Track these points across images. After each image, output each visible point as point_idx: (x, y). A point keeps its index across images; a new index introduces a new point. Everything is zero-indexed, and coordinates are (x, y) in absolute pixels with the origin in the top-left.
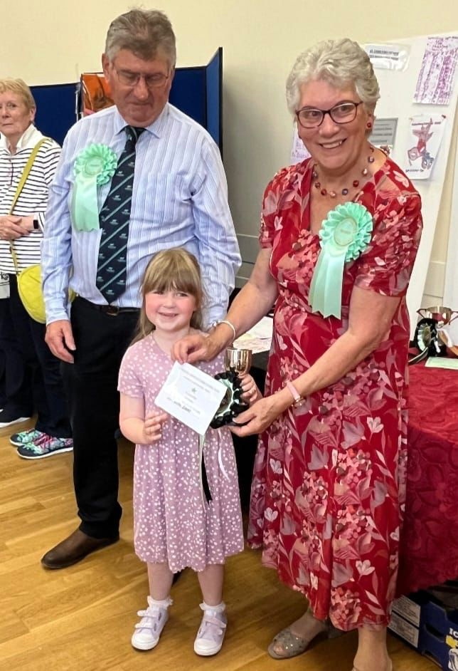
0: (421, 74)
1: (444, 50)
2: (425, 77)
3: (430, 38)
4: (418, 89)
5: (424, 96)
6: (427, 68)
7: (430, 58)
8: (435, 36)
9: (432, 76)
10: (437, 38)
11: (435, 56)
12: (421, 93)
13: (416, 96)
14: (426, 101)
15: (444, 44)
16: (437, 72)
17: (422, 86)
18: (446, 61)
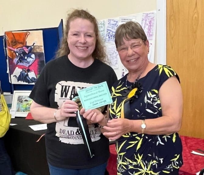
1: (149, 18)
6: (143, 25)
7: (144, 21)
8: (145, 13)
9: (145, 28)
10: (146, 14)
11: (146, 20)
15: (149, 16)
16: (147, 27)
18: (150, 22)
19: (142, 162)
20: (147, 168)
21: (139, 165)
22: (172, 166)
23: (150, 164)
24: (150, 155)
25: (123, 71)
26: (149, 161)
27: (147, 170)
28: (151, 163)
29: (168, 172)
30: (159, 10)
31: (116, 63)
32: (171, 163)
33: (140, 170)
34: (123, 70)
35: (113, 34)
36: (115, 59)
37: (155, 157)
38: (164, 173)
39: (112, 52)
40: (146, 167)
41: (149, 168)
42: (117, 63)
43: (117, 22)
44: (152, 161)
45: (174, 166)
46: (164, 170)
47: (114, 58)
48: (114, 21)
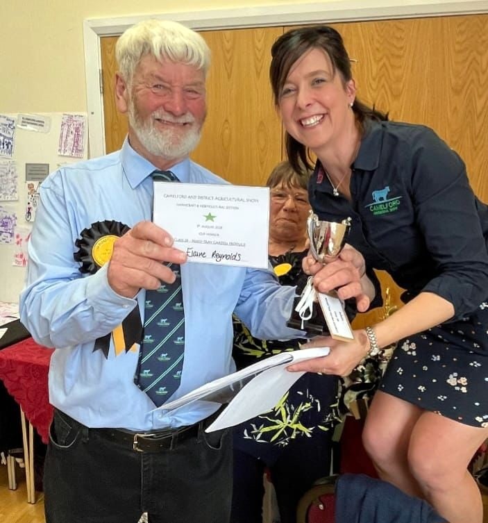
0: (61, 137)
1: (75, 123)
2: (64, 139)
3: (64, 115)
4: (61, 146)
5: (65, 151)
6: (65, 133)
7: (66, 127)
8: (67, 113)
9: (69, 139)
10: (69, 115)
11: (69, 126)
12: (63, 149)
13: (60, 150)
14: (66, 154)
15: (74, 119)
16: (72, 136)
17: (63, 144)
18: (77, 130)
19: (285, 407)
20: (291, 419)
21: (277, 413)
22: (332, 418)
23: (299, 411)
24: (301, 393)
25: (28, 206)
26: (297, 406)
27: (289, 423)
28: (301, 408)
29: (326, 429)
30: (93, 113)
31: (14, 191)
32: (332, 412)
33: (278, 421)
34: (29, 203)
35: (5, 140)
36: (13, 184)
37: (309, 397)
38: (321, 430)
39: (6, 171)
40: (289, 416)
41: (295, 417)
42: (16, 190)
43: (13, 121)
44: (304, 404)
45: (336, 418)
46: (322, 425)
47: (10, 181)
48: (7, 120)
